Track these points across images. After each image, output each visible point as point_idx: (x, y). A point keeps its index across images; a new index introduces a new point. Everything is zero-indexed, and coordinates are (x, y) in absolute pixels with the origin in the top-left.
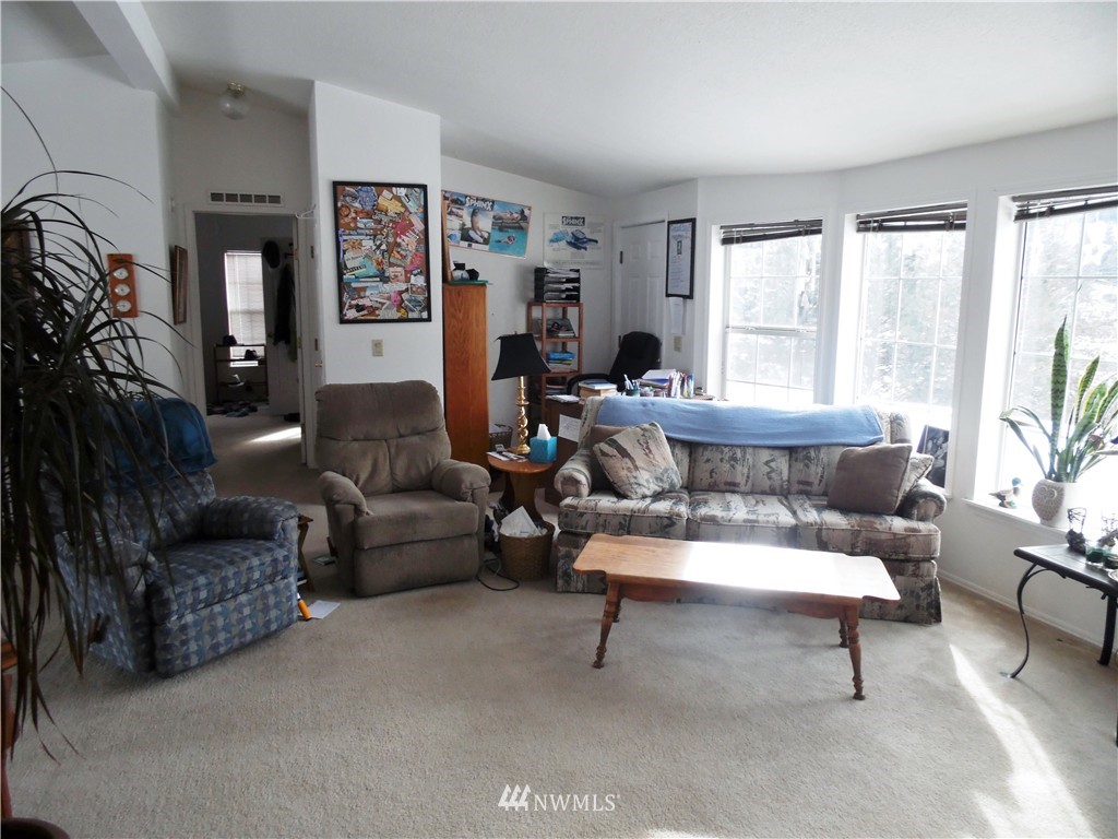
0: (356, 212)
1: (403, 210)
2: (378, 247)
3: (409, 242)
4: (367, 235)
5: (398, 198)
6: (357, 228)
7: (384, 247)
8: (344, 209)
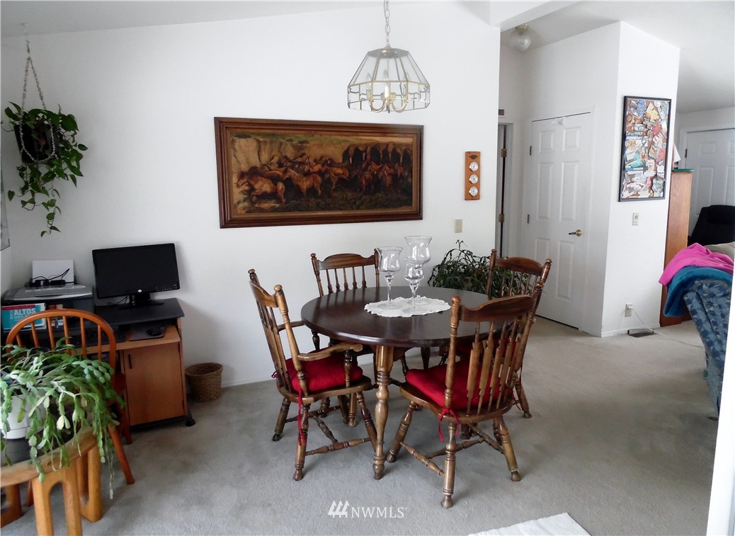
0: (635, 119)
1: (658, 117)
2: (644, 145)
3: (659, 140)
4: (639, 136)
5: (656, 108)
6: (635, 131)
7: (646, 145)
8: (629, 117)
